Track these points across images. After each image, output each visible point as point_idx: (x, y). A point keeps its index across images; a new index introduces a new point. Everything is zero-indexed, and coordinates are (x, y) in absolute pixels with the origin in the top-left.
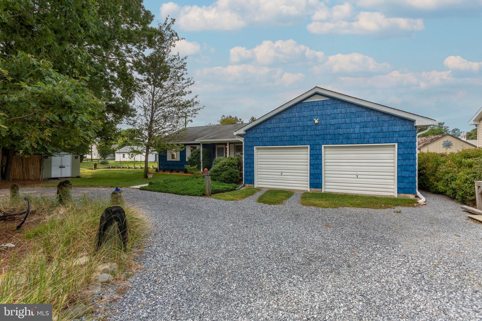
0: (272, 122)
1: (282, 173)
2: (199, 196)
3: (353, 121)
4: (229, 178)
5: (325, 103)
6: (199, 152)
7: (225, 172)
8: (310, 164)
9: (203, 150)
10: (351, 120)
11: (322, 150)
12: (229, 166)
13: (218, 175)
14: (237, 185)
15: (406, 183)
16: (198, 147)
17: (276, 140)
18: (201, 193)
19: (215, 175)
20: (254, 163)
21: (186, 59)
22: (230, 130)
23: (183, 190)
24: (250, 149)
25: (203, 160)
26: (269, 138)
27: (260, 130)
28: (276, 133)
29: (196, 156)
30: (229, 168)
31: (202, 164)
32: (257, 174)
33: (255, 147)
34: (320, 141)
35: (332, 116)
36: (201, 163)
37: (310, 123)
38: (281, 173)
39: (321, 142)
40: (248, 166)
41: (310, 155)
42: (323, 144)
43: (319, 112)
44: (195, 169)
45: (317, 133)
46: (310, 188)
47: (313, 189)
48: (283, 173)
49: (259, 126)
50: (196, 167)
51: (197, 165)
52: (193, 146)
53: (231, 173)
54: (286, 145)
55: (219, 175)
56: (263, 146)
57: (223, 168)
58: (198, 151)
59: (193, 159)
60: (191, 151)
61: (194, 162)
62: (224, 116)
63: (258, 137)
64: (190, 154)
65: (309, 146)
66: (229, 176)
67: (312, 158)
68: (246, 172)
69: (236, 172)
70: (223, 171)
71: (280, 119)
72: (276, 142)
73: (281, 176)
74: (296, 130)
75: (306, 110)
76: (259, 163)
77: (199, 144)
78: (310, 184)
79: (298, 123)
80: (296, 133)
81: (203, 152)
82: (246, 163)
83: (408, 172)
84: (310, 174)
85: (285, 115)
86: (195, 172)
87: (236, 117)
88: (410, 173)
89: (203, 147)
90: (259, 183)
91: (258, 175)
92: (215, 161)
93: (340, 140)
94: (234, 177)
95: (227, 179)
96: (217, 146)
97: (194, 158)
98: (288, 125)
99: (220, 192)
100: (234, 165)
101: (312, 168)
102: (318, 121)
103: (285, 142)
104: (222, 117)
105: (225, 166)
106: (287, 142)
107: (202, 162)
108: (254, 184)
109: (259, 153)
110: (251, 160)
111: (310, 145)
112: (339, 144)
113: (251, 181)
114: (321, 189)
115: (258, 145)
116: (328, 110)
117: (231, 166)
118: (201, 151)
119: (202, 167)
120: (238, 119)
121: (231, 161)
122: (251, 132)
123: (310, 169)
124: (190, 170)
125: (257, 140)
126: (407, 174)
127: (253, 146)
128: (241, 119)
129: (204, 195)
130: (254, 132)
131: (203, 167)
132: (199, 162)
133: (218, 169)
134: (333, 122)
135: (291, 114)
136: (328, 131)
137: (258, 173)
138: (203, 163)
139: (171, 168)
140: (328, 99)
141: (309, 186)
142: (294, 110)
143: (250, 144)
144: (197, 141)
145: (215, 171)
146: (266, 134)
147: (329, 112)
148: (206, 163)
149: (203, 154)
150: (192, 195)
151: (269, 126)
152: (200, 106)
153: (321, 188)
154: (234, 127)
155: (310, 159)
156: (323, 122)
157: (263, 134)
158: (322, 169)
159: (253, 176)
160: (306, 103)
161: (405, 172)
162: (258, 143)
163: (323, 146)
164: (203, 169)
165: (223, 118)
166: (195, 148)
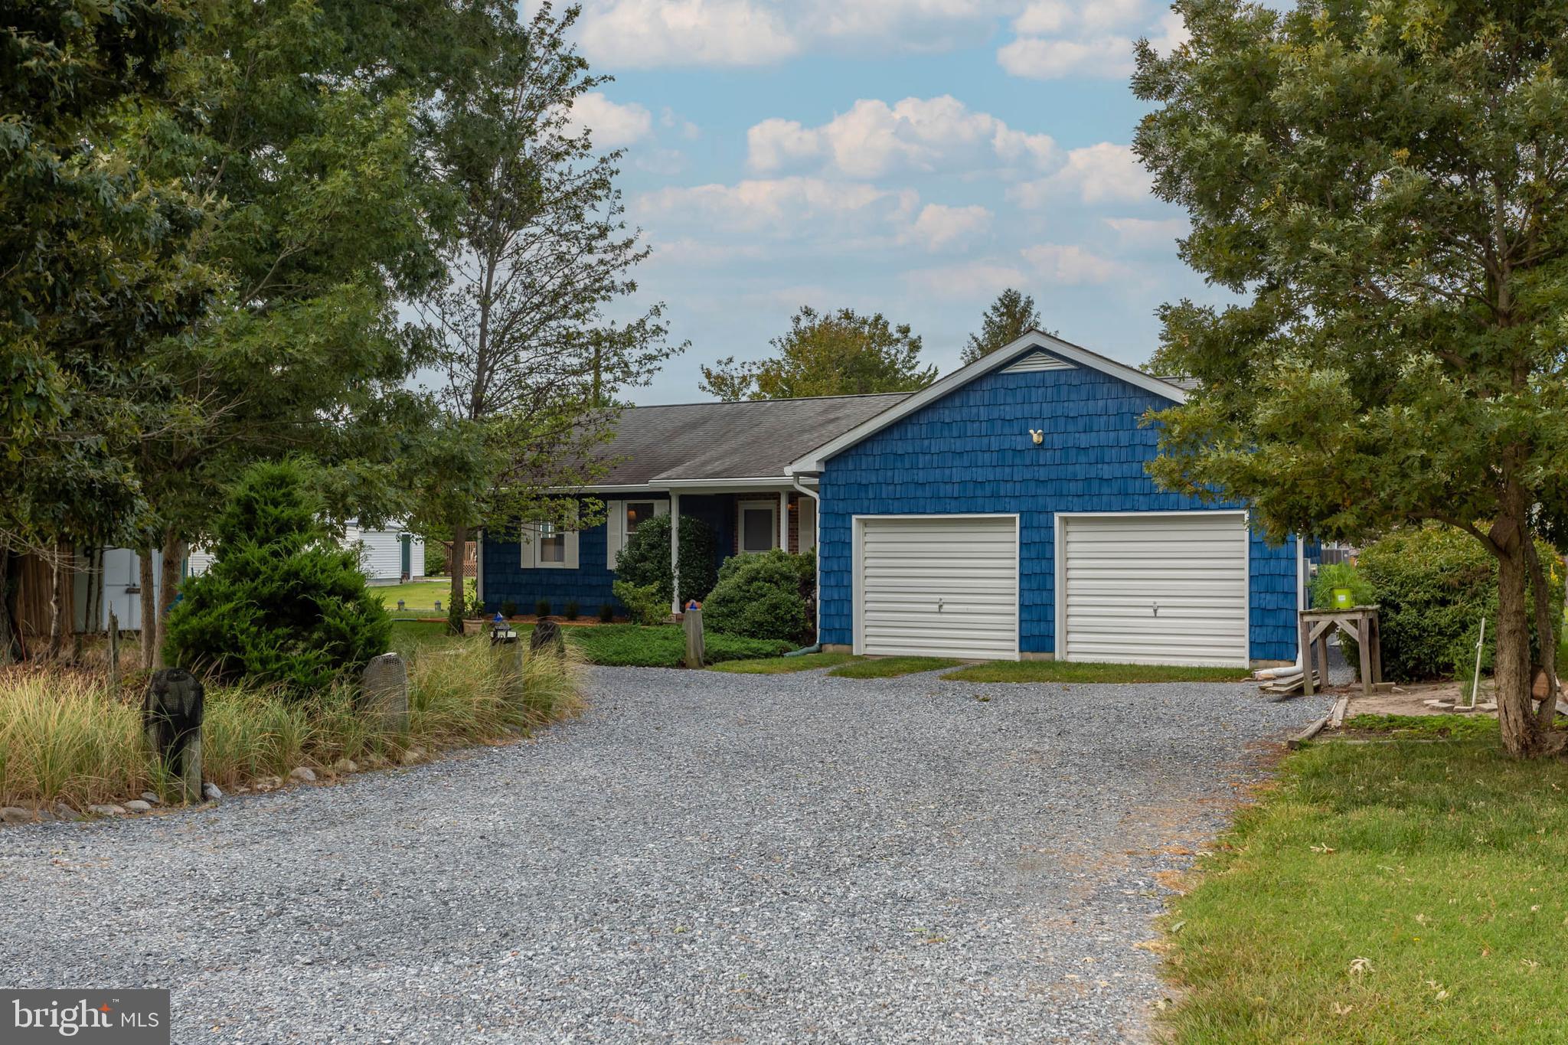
0: (909, 435)
1: (940, 606)
2: (667, 667)
3: (1137, 441)
4: (766, 621)
5: (1063, 380)
6: (665, 532)
7: (754, 603)
8: (1021, 574)
9: (681, 522)
10: (1133, 434)
11: (1053, 527)
12: (770, 581)
13: (732, 614)
14: (790, 645)
15: (1270, 629)
16: (659, 509)
17: (919, 493)
18: (675, 659)
19: (722, 615)
20: (851, 572)
21: (618, 159)
22: (804, 431)
23: (617, 653)
24: (839, 523)
25: (682, 564)
26: (898, 488)
27: (871, 459)
28: (921, 473)
29: (652, 547)
30: (770, 589)
31: (676, 582)
32: (862, 611)
33: (854, 517)
34: (1048, 499)
35: (1081, 422)
36: (672, 578)
37: (1019, 443)
38: (937, 606)
39: (1051, 503)
40: (833, 582)
41: (1021, 544)
42: (1057, 511)
43: (1047, 410)
44: (653, 594)
45: (1042, 474)
46: (1021, 651)
47: (1030, 656)
48: (945, 607)
49: (869, 445)
50: (653, 588)
51: (657, 584)
52: (641, 506)
53: (775, 607)
54: (949, 513)
55: (735, 613)
56: (878, 514)
57: (748, 591)
58: (660, 526)
59: (637, 561)
60: (632, 524)
61: (645, 572)
62: (808, 312)
63: (864, 482)
64: (626, 540)
65: (1017, 516)
66: (769, 618)
67: (1026, 555)
68: (826, 603)
69: (793, 604)
70: (750, 600)
71: (931, 424)
72: (922, 502)
73: (939, 616)
74: (980, 464)
75: (1009, 400)
76: (869, 572)
77: (664, 495)
78: (1021, 638)
79: (985, 440)
80: (980, 475)
81: (680, 531)
82: (826, 573)
83: (1274, 597)
84: (1021, 605)
85: (947, 412)
86: (650, 605)
87: (878, 318)
88: (1281, 597)
89: (682, 511)
90: (869, 640)
91: (868, 614)
92: (728, 568)
93: (1105, 498)
94: (785, 622)
95: (761, 624)
96: (743, 507)
97: (644, 558)
98: (958, 445)
99: (732, 659)
100: (788, 578)
101: (1026, 585)
102: (1044, 435)
103: (948, 501)
104: (798, 320)
105: (756, 584)
106: (954, 503)
107: (677, 573)
108: (851, 644)
109: (868, 538)
110: (842, 560)
111: (1022, 513)
112: (1101, 511)
113: (843, 634)
114: (1051, 654)
115: (865, 511)
116: (1071, 404)
117: (776, 583)
118: (675, 524)
119: (676, 593)
120: (892, 329)
121: (779, 564)
122: (842, 466)
123: (1021, 590)
124: (634, 599)
125: (863, 495)
126: (1270, 601)
127: (850, 514)
128: (905, 331)
129: (681, 665)
130: (851, 467)
131: (681, 593)
132: (664, 574)
133: (732, 593)
134: (1084, 440)
135: (965, 410)
136: (1070, 468)
137: (868, 605)
138: (683, 577)
139: (539, 600)
140: (1073, 367)
141: (1016, 645)
142: (975, 398)
143: (840, 507)
144: (656, 483)
145: (724, 601)
146: (890, 473)
147: (1073, 409)
148: (695, 579)
149: (681, 539)
150: (648, 665)
151: (900, 448)
152: (672, 340)
153: (1052, 650)
154: (826, 411)
155: (1021, 559)
156: (1058, 440)
157: (881, 472)
158: (1053, 590)
159: (850, 615)
160: (1010, 377)
161: (1268, 597)
162: (866, 503)
163: (1057, 516)
164: (683, 604)
165: (804, 323)
166: (649, 509)
